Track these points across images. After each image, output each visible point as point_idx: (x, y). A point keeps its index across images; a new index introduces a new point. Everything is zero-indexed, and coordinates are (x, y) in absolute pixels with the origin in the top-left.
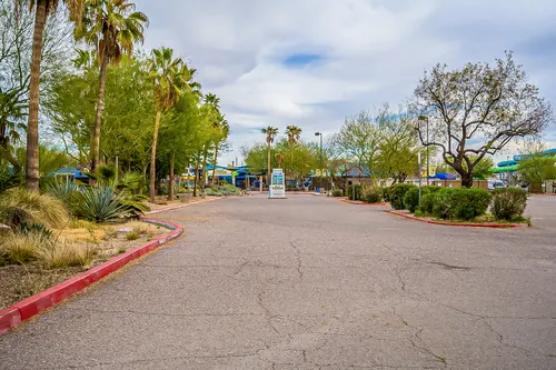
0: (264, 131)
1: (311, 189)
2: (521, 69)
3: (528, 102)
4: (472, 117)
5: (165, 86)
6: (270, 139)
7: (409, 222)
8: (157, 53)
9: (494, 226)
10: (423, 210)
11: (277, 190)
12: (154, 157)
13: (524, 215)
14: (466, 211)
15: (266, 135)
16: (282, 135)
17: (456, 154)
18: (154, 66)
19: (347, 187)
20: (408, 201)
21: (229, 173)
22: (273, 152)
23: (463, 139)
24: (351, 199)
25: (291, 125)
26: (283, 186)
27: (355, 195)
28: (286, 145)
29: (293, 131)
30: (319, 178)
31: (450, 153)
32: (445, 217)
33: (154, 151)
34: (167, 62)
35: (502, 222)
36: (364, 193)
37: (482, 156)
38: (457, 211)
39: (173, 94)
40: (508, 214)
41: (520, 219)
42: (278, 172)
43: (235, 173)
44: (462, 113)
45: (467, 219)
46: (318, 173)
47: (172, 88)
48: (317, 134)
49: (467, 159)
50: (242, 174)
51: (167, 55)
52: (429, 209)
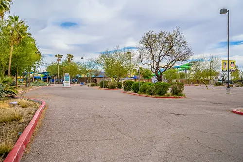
0: (56, 56)
1: (78, 83)
2: (183, 34)
3: (183, 48)
4: (163, 53)
5: (15, 33)
6: (59, 60)
7: (136, 97)
8: (11, 17)
9: (173, 98)
10: (141, 91)
11: (67, 83)
12: (10, 67)
13: (183, 93)
14: (161, 92)
15: (57, 58)
16: (65, 58)
17: (156, 68)
18: (10, 24)
20: (133, 88)
21: (39, 75)
22: (60, 66)
23: (159, 62)
24: (102, 87)
25: (69, 54)
26: (69, 81)
27: (104, 85)
28: (66, 63)
29: (70, 56)
30: (83, 78)
31: (153, 68)
32: (152, 94)
33: (10, 65)
34: (16, 22)
35: (175, 96)
36: (109, 85)
37: (166, 69)
38: (158, 91)
39: (19, 37)
40: (177, 93)
41: (181, 95)
42: (67, 75)
43: (43, 76)
44: (159, 51)
45: (162, 95)
46: (82, 76)
47: (20, 35)
48: (82, 58)
49: (160, 70)
50: (46, 76)
51: (16, 19)
52: (144, 91)
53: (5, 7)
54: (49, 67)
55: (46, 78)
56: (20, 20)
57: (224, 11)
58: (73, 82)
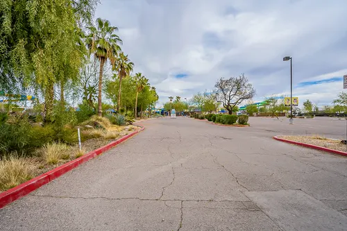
1: (184, 115)
2: (247, 79)
3: (249, 89)
4: (232, 93)
5: (139, 84)
8: (137, 74)
9: (239, 126)
10: (217, 121)
11: (173, 115)
12: (136, 106)
13: (248, 123)
14: (230, 122)
15: (170, 99)
16: (175, 99)
17: (227, 105)
18: (136, 78)
19: (194, 114)
20: (213, 119)
21: (159, 111)
22: (172, 104)
23: (229, 100)
25: (177, 96)
26: (175, 114)
27: (197, 117)
28: (176, 102)
29: (178, 98)
30: (186, 112)
31: (225, 104)
32: (224, 123)
33: (136, 104)
34: (140, 77)
35: (241, 125)
36: (200, 116)
37: (235, 105)
38: (227, 122)
39: (142, 87)
40: (243, 123)
41: (246, 124)
42: (174, 110)
43: (161, 111)
44: (229, 92)
47: (141, 85)
48: (185, 99)
49: (230, 106)
50: (163, 111)
51: (140, 75)
52: (219, 121)
53: (130, 68)
54: (166, 105)
55: (163, 113)
56: (142, 75)
57: (287, 58)
58: (177, 115)
